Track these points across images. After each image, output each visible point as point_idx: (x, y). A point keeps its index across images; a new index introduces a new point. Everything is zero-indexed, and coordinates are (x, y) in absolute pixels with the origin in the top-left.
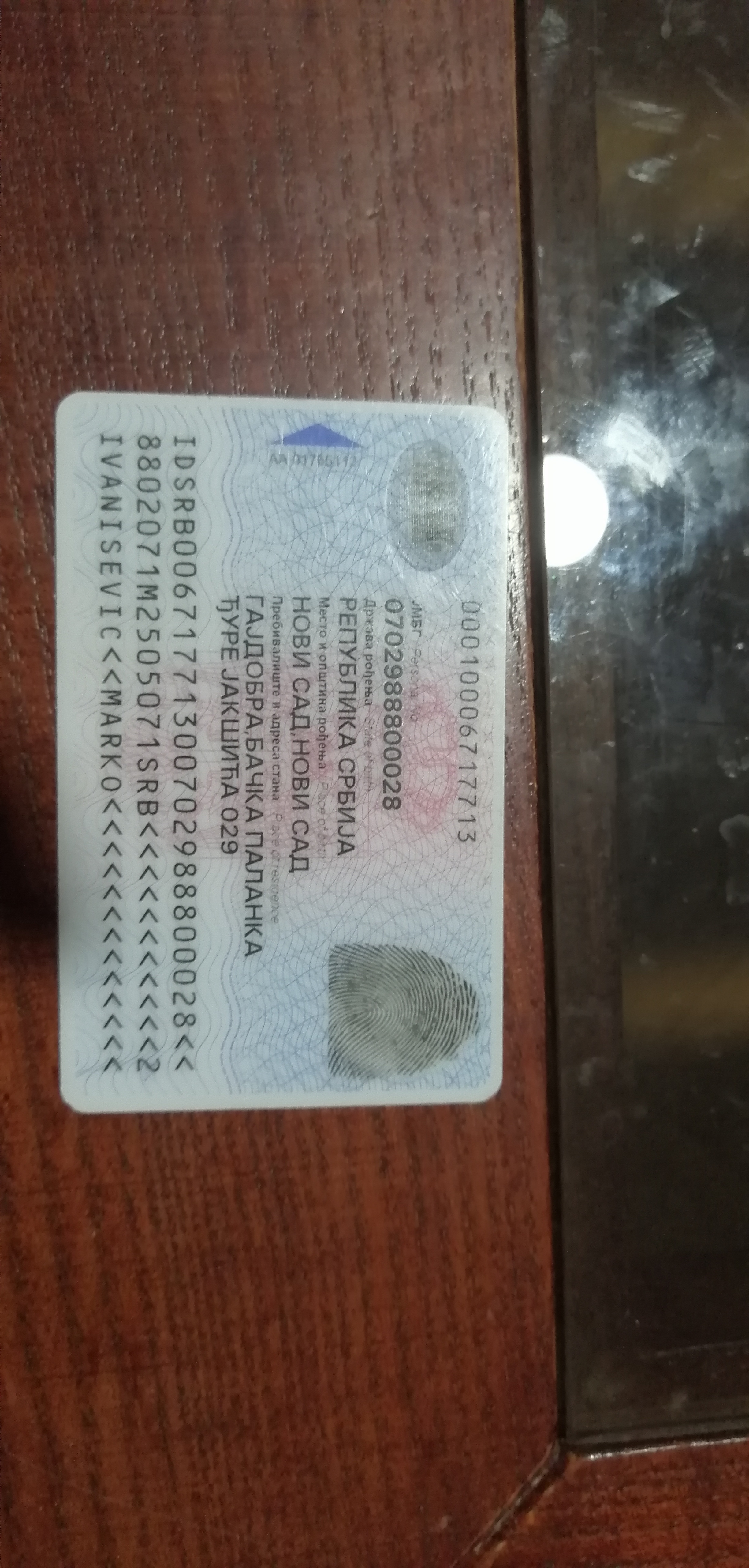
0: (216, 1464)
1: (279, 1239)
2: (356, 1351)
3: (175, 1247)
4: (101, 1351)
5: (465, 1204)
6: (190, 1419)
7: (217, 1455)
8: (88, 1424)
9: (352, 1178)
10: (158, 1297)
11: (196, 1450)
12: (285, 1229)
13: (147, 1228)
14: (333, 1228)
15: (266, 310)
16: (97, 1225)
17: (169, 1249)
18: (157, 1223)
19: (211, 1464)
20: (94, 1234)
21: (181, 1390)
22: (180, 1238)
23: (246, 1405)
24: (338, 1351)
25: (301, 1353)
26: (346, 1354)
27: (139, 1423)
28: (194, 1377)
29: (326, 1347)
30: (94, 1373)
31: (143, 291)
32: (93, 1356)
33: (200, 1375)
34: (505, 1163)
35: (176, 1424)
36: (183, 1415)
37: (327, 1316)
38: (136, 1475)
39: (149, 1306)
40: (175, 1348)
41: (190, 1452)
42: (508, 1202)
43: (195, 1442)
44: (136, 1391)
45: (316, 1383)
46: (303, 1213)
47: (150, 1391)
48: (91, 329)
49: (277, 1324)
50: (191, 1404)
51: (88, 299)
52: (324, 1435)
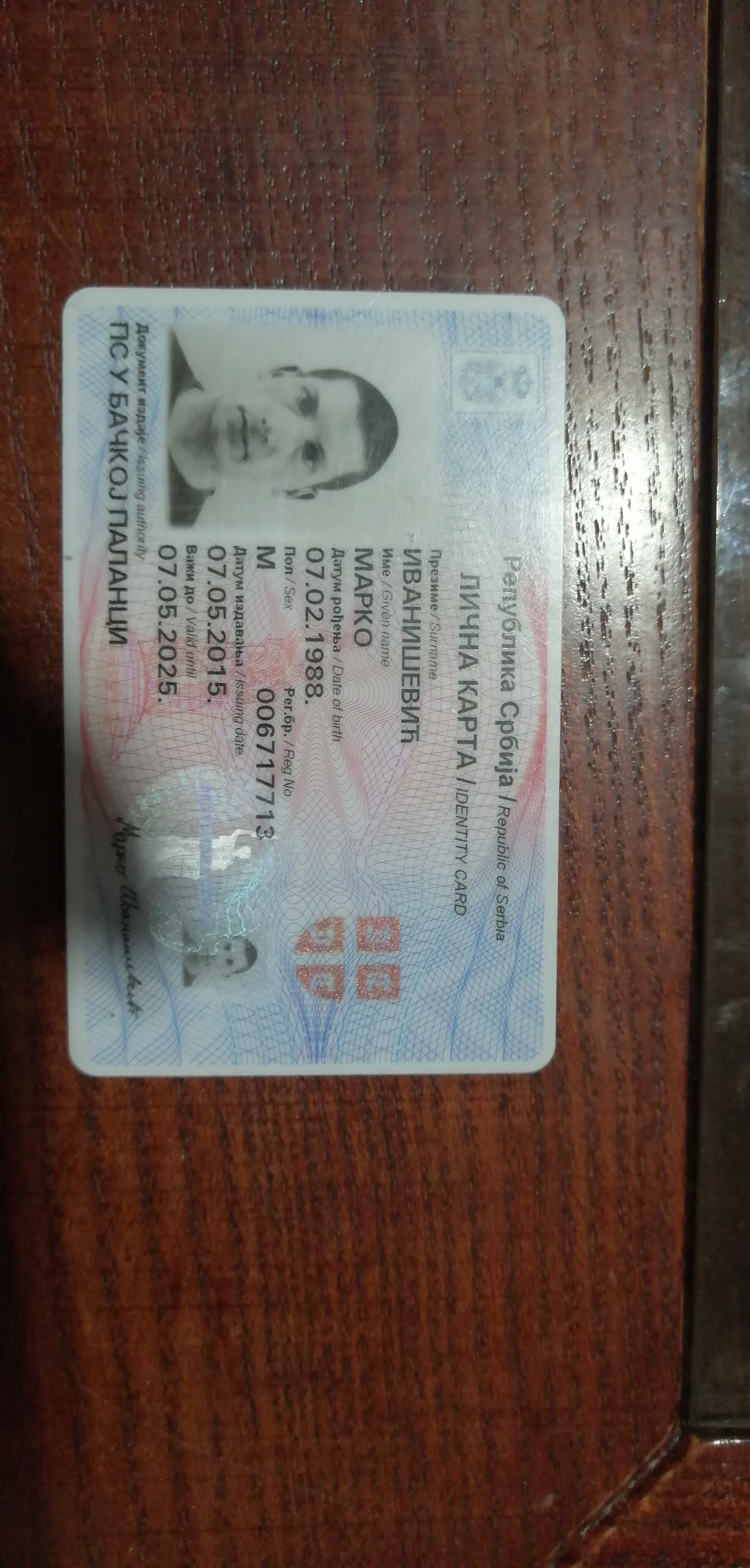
0: (303, 1416)
1: (384, 1178)
2: (461, 1306)
3: (270, 1178)
4: (184, 1285)
5: (591, 1154)
6: (279, 1367)
7: (303, 1407)
8: (167, 1362)
9: (468, 1114)
10: (249, 1230)
11: (282, 1399)
12: (392, 1167)
13: (240, 1156)
14: (444, 1168)
15: (419, 150)
16: (187, 1149)
17: (263, 1180)
18: (251, 1149)
19: (298, 1415)
20: (183, 1157)
21: (269, 1332)
22: (275, 1168)
23: (338, 1355)
24: (442, 1303)
25: (401, 1303)
26: (451, 1308)
27: (222, 1366)
28: (283, 1319)
29: (429, 1299)
30: (176, 1306)
31: (283, 125)
32: (176, 1288)
33: (291, 1320)
34: (638, 1110)
35: (261, 1369)
36: (270, 1360)
37: (432, 1266)
38: (217, 1421)
39: (239, 1240)
40: (265, 1287)
41: (275, 1402)
42: (640, 1153)
43: (281, 1391)
44: (222, 1332)
45: (417, 1337)
46: (412, 1149)
47: (235, 1332)
48: (226, 165)
49: (377, 1269)
50: (279, 1348)
51: (225, 131)
52: (422, 1395)
